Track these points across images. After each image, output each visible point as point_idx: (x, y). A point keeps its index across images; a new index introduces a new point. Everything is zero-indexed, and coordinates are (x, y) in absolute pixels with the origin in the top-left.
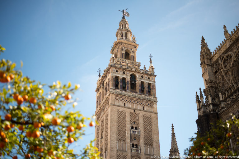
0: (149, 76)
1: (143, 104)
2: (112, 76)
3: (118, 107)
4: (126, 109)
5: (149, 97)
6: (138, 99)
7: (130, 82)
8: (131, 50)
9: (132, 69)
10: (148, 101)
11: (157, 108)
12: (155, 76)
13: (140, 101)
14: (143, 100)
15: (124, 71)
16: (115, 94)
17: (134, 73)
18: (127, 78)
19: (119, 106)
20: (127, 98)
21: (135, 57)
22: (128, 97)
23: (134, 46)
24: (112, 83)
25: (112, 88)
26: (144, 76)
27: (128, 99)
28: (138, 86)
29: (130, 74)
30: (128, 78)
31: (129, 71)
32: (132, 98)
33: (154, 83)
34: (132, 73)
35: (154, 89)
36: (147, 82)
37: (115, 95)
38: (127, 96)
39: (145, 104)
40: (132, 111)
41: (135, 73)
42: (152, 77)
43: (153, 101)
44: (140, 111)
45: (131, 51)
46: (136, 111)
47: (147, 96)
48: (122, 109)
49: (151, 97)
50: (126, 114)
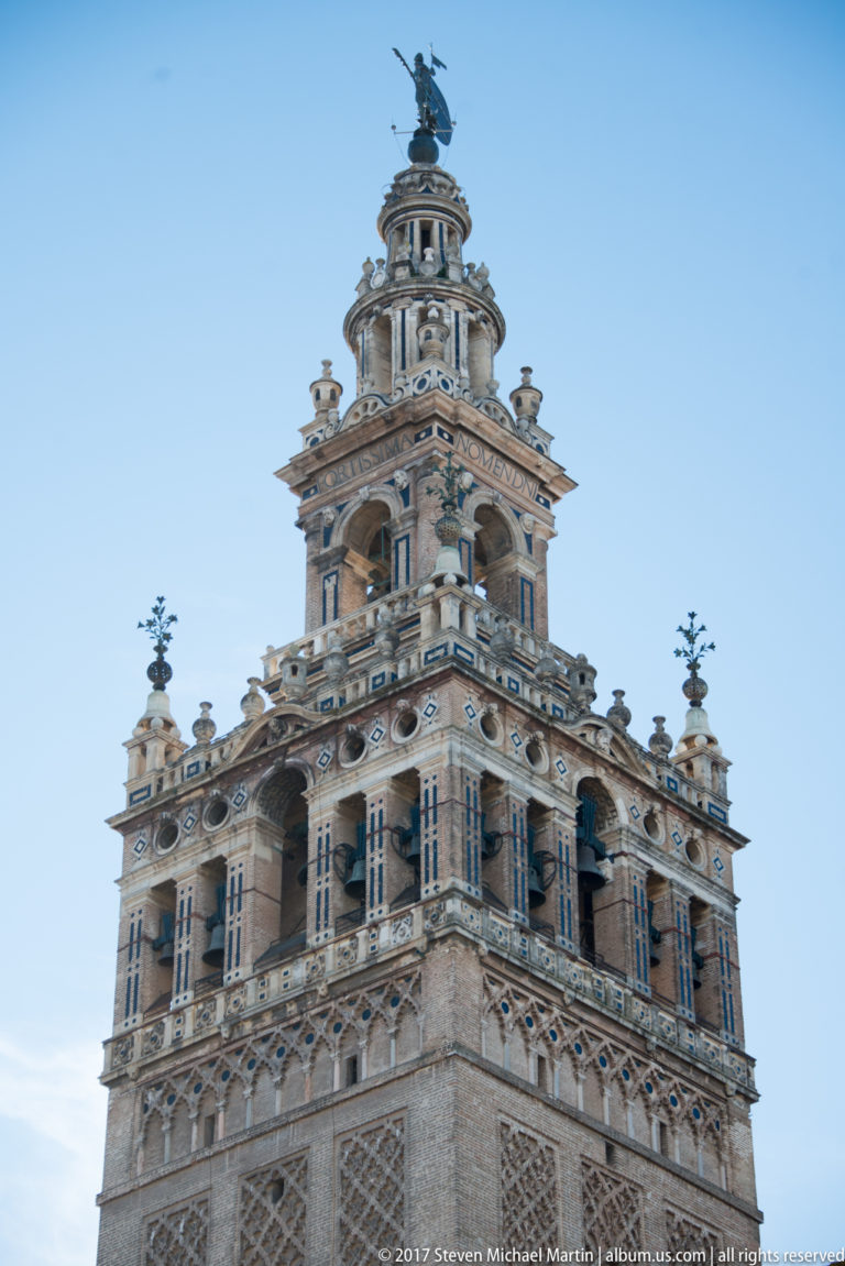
0: (698, 832)
1: (663, 1103)
2: (457, 762)
3: (505, 1090)
4: (555, 1119)
5: (702, 1042)
6: (627, 1037)
7: (573, 860)
8: (518, 515)
9: (590, 738)
10: (691, 1074)
11: (751, 1158)
12: (738, 841)
13: (639, 1063)
14: (662, 1058)
15: (540, 734)
16: (484, 948)
17: (601, 773)
18: (555, 818)
19: (512, 1085)
20: (557, 1012)
21: (544, 598)
22: (564, 1007)
23: (542, 485)
24: (459, 834)
25: (462, 885)
26: (660, 819)
27: (567, 1022)
28: (629, 909)
29: (577, 777)
30: (564, 816)
31: (571, 743)
32: (594, 1020)
33: (727, 908)
34: (588, 772)
35: (728, 962)
36: (684, 889)
37: (483, 964)
38: (560, 993)
39: (674, 1102)
40: (597, 1152)
41: (606, 781)
42: (716, 845)
43: (732, 1086)
44: (644, 1167)
45: (517, 530)
46: (620, 1154)
47: (691, 1026)
48: (531, 1114)
49: (713, 1044)
50: (558, 1176)
